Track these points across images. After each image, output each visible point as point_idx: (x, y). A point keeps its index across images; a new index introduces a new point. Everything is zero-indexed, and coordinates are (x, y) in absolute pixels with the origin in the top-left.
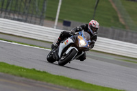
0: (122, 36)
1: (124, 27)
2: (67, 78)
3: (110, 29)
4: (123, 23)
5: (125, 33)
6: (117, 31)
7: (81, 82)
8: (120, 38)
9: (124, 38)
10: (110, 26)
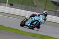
0: (35, 10)
1: (36, 6)
2: (12, 28)
3: (30, 7)
4: (36, 4)
5: (36, 9)
6: (33, 8)
7: (18, 30)
8: (35, 11)
9: (36, 11)
10: (30, 6)
